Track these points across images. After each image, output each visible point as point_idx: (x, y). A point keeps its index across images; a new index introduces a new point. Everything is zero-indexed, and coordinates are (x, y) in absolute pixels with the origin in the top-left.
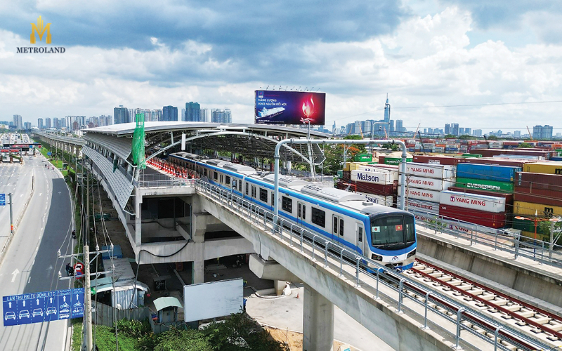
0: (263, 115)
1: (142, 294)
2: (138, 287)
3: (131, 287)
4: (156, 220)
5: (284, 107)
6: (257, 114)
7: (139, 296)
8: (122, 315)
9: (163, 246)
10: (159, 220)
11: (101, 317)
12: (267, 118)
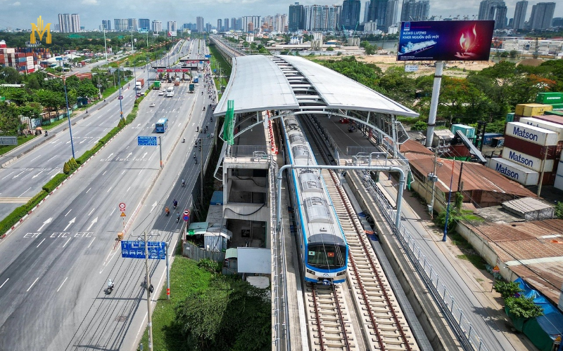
0: (407, 50)
1: (226, 240)
2: (222, 234)
3: (218, 234)
4: (252, 177)
5: (435, 40)
6: (400, 50)
7: (223, 242)
8: (206, 254)
9: (242, 207)
10: (254, 178)
11: (193, 254)
12: (412, 53)
